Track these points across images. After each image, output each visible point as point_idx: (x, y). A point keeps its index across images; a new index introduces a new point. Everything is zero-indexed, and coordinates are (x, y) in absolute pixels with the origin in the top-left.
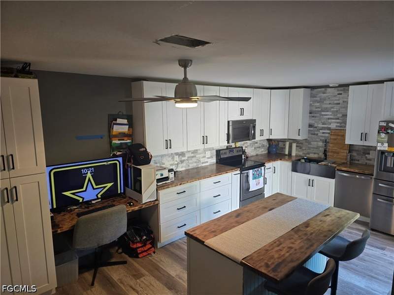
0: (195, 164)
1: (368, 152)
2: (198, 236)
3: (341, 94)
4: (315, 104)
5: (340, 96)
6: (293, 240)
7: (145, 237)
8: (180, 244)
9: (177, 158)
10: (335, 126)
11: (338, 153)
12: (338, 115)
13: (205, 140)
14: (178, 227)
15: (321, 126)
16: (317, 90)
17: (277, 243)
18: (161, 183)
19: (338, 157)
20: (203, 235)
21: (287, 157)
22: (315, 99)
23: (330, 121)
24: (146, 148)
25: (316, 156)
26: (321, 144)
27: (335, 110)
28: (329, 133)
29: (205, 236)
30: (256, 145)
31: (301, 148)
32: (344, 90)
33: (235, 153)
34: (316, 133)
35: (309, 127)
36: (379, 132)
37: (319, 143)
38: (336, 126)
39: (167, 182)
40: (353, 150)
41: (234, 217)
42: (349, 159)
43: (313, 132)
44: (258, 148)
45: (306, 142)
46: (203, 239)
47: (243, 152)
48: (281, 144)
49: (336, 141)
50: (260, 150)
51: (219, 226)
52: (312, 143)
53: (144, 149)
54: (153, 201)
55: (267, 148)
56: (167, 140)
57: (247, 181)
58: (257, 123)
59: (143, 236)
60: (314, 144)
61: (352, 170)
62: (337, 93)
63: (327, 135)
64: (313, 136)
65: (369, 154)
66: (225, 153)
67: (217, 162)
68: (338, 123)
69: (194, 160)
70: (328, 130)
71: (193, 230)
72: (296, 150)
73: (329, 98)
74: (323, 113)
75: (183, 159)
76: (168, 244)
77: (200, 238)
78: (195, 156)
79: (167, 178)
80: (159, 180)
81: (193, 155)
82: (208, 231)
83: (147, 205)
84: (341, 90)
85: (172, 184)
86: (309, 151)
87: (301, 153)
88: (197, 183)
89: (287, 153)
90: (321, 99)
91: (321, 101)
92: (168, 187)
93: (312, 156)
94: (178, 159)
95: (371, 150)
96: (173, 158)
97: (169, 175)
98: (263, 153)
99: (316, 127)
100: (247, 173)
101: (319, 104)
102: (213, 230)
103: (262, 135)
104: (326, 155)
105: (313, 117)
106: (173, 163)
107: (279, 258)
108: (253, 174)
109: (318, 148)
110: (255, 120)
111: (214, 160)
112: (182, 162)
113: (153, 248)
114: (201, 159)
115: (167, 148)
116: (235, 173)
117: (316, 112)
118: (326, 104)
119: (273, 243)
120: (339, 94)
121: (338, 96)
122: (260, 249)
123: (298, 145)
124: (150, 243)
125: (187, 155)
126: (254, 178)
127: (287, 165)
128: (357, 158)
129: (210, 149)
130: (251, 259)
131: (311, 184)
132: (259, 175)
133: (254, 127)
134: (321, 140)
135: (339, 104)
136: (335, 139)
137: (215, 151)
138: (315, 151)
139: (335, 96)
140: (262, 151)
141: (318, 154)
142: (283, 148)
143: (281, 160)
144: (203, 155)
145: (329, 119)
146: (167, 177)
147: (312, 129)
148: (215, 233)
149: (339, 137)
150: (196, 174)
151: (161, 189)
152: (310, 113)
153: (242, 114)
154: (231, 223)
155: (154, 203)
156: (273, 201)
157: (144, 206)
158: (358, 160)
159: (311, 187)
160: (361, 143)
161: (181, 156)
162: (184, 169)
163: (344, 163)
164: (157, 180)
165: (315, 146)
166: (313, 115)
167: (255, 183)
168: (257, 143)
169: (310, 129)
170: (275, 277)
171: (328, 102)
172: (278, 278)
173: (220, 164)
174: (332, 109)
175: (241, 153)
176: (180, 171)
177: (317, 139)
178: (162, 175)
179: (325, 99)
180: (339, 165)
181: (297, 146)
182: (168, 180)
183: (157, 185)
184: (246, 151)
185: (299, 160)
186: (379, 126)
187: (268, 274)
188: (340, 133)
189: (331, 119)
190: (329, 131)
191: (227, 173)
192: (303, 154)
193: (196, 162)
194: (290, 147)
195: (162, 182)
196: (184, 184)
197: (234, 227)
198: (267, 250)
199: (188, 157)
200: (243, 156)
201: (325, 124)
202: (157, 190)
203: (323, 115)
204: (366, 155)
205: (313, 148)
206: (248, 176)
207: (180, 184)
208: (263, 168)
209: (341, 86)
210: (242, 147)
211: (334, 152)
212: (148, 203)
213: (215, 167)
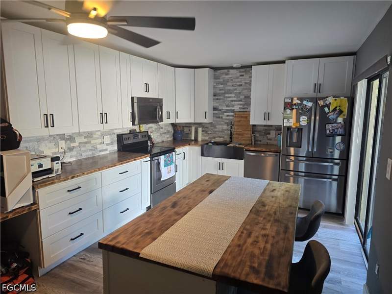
0: (90, 153)
1: (268, 132)
2: (124, 246)
3: (242, 76)
4: (219, 86)
5: (243, 77)
6: (261, 225)
7: (15, 265)
8: (76, 264)
9: (62, 144)
10: (238, 108)
11: (242, 135)
12: (241, 97)
13: (104, 118)
14: (72, 239)
15: (225, 108)
16: (220, 71)
17: (245, 232)
18: (40, 179)
19: (243, 138)
20: (132, 241)
21: (193, 142)
22: (218, 80)
23: (233, 103)
24: (9, 123)
25: (221, 140)
26: (225, 127)
27: (238, 91)
28: (233, 116)
29: (137, 243)
30: (161, 130)
31: (206, 132)
32: (245, 71)
33: (140, 139)
34: (221, 116)
35: (214, 110)
36: (285, 109)
37: (224, 126)
38: (240, 108)
39: (50, 176)
40: (255, 131)
41: (169, 208)
42: (253, 140)
43: (218, 116)
44: (163, 133)
45: (211, 126)
46: (135, 248)
47: (149, 139)
48: (186, 130)
49: (240, 123)
50: (166, 137)
51: (154, 223)
52: (217, 126)
53: (7, 124)
54: (27, 206)
55: (172, 134)
56: (47, 115)
57: (159, 170)
58: (164, 103)
59: (11, 264)
60: (219, 127)
61: (259, 149)
62: (239, 74)
63: (231, 118)
64: (218, 119)
65: (269, 134)
66: (129, 139)
67: (119, 150)
68: (241, 105)
69: (89, 146)
70: (232, 112)
71: (112, 236)
72: (202, 135)
73: (232, 80)
74: (226, 95)
75: (72, 145)
76: (56, 267)
77: (130, 248)
78: (89, 142)
79: (49, 171)
80: (35, 175)
81: (86, 140)
82: (140, 234)
83: (17, 213)
84: (243, 72)
85: (59, 178)
86: (214, 135)
87: (206, 138)
88: (97, 174)
89: (193, 138)
90: (224, 81)
91: (225, 83)
92: (53, 183)
93: (218, 140)
94: (64, 146)
95: (271, 130)
96: (57, 144)
97: (52, 165)
98: (169, 139)
99: (221, 110)
100: (158, 159)
101: (222, 86)
102: (147, 231)
103: (168, 118)
104: (231, 138)
105: (217, 99)
106: (57, 150)
107: (262, 254)
108: (165, 161)
109: (223, 131)
110: (162, 99)
111: (115, 147)
112: (71, 149)
113: (31, 279)
114: (98, 146)
115: (47, 127)
116: (144, 161)
117: (219, 95)
118: (229, 86)
119: (239, 234)
120: (240, 76)
121: (240, 77)
122: (229, 247)
123: (204, 129)
124: (25, 273)
125: (78, 140)
126: (166, 165)
127: (197, 149)
128: (260, 138)
129: (110, 133)
130: (226, 265)
131: (221, 168)
132: (171, 161)
133: (161, 107)
134: (225, 123)
135: (241, 85)
136: (239, 121)
137: (116, 136)
138: (220, 134)
139: (237, 78)
140: (168, 138)
141: (223, 137)
142: (188, 134)
143: (189, 145)
144: (100, 141)
145: (232, 101)
146: (50, 169)
147: (216, 112)
148: (152, 235)
149: (242, 119)
150: (93, 164)
151: (42, 187)
152: (214, 96)
153: (147, 91)
154: (170, 216)
155: (29, 209)
156: (208, 183)
157: (10, 216)
158: (260, 141)
159: (221, 171)
160: (264, 123)
161: (68, 142)
162: (74, 159)
163: (249, 144)
164: (33, 173)
165: (221, 130)
166: (217, 98)
167: (167, 171)
168: (162, 128)
169: (214, 112)
170: (278, 288)
171: (231, 84)
172: (283, 288)
173: (122, 151)
174: (235, 91)
175: (147, 139)
176: (69, 162)
177: (222, 123)
178: (40, 166)
179: (228, 81)
180: (246, 145)
181: (202, 131)
182: (51, 173)
183: (33, 181)
184: (152, 137)
185: (207, 144)
186: (285, 103)
187: (265, 285)
188: (245, 115)
189: (235, 101)
190: (232, 114)
191: (135, 160)
192: (209, 138)
193: (91, 150)
194: (196, 132)
195: (42, 176)
196: (78, 176)
197: (176, 221)
198: (239, 246)
199: (79, 143)
200: (149, 142)
201: (229, 107)
202: (33, 188)
203: (227, 97)
204: (268, 135)
205: (219, 131)
206: (159, 163)
207: (73, 178)
208: (174, 153)
209: (243, 67)
210: (147, 132)
211: (239, 135)
212: (17, 210)
213: (116, 155)
